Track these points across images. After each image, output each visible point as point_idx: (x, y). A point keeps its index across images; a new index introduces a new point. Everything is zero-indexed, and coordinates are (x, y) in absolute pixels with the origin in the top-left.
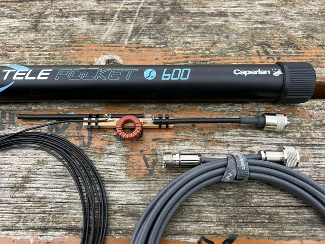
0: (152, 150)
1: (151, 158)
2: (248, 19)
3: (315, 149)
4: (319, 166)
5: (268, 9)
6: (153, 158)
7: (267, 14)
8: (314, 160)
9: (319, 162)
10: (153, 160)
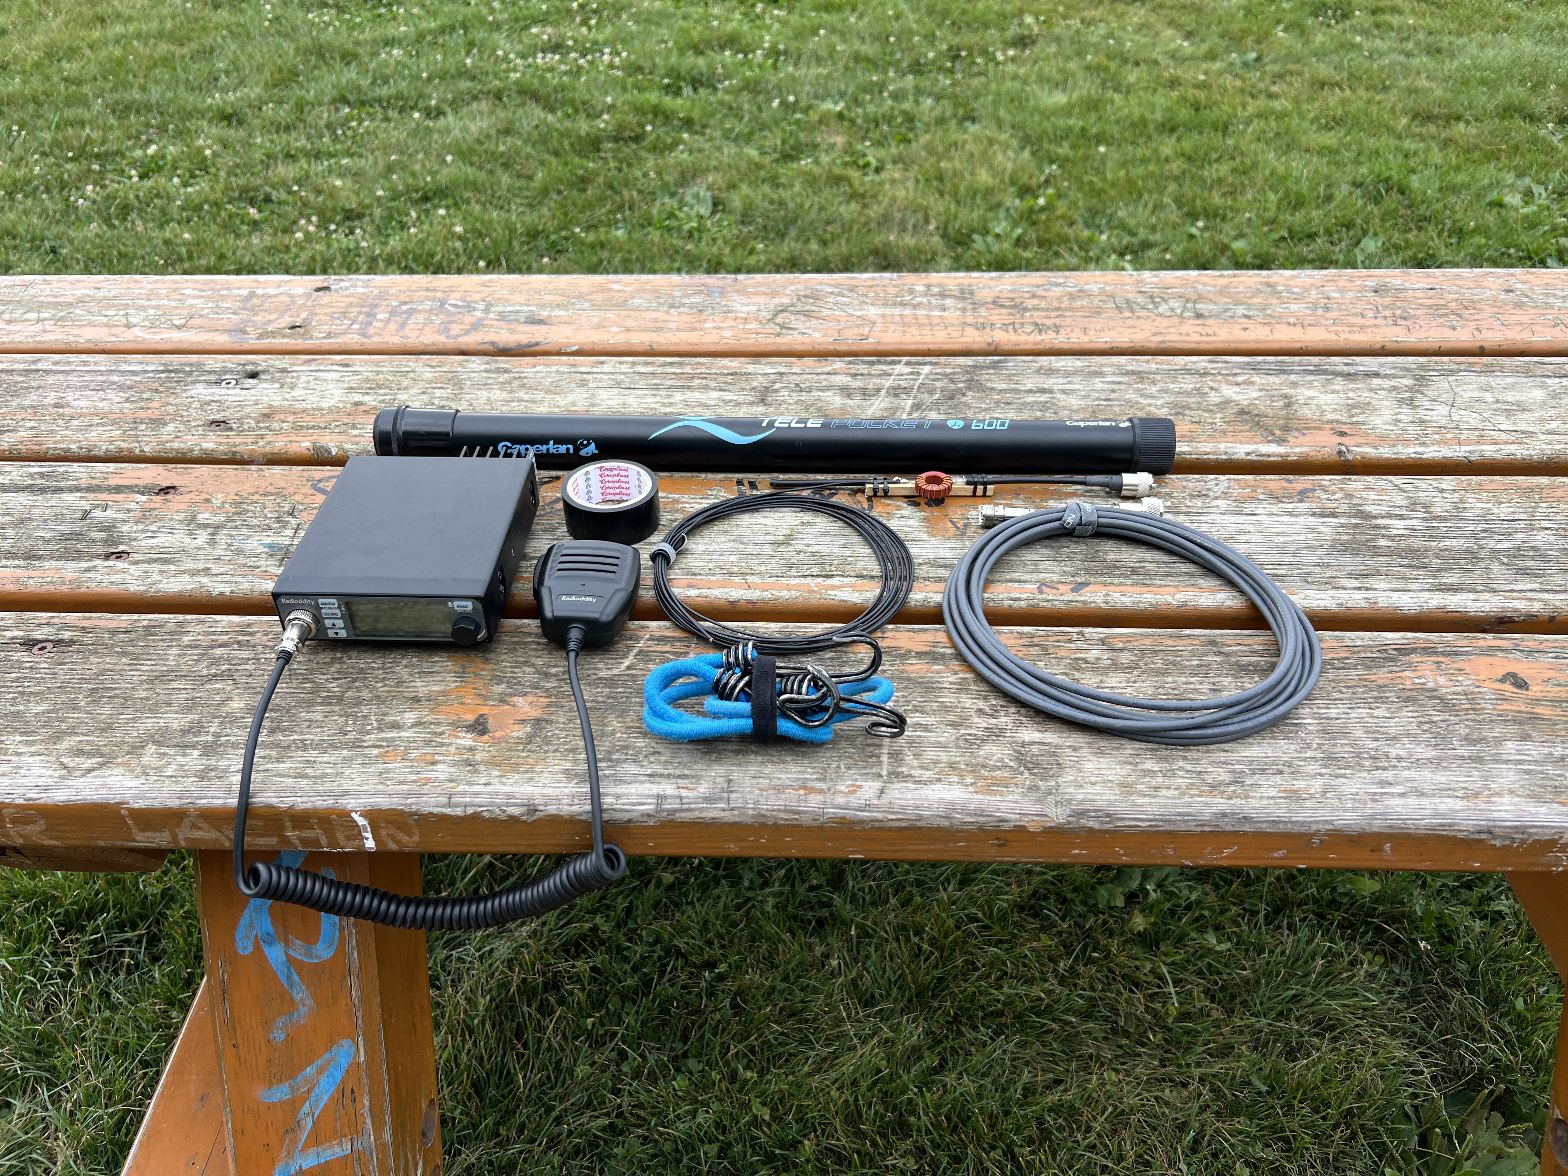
0: (961, 515)
1: (961, 522)
2: (1085, 397)
5: (1116, 387)
7: (1113, 391)
10: (964, 523)
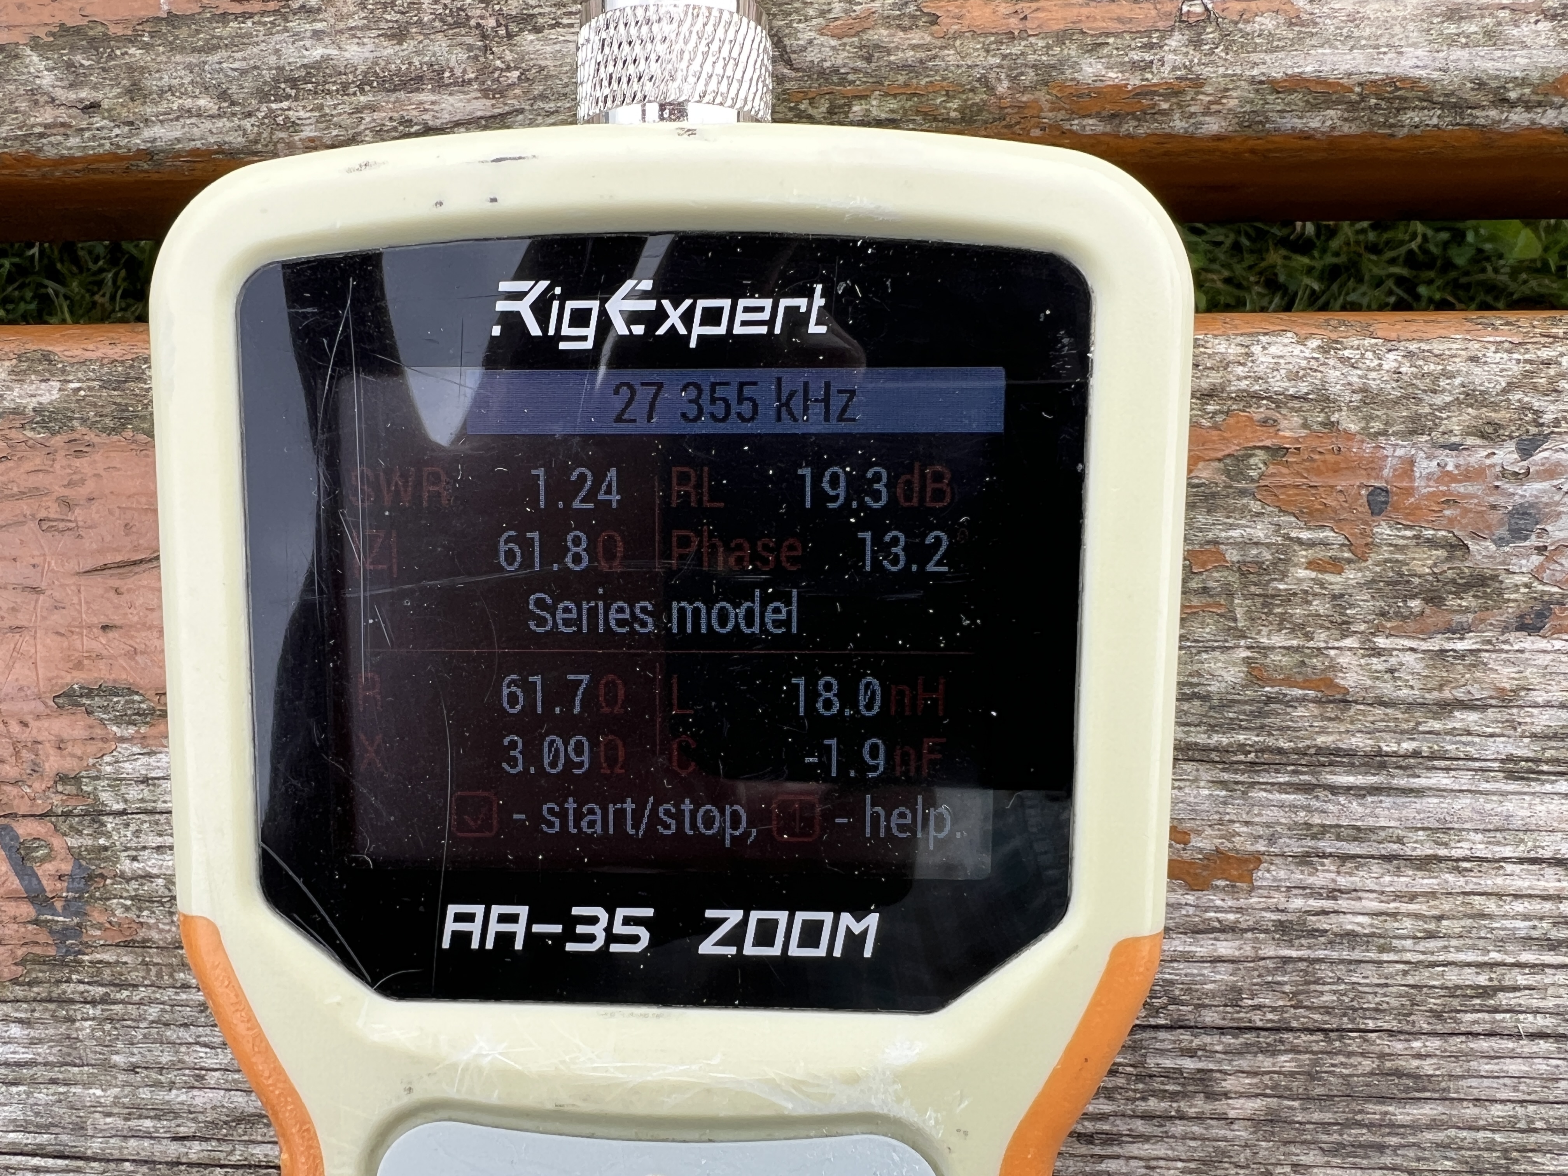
0: (62, 778)
1: (57, 842)
3: (1334, 790)
4: (1323, 923)
6: (73, 842)
8: (1299, 876)
9: (1334, 893)
10: (76, 855)
